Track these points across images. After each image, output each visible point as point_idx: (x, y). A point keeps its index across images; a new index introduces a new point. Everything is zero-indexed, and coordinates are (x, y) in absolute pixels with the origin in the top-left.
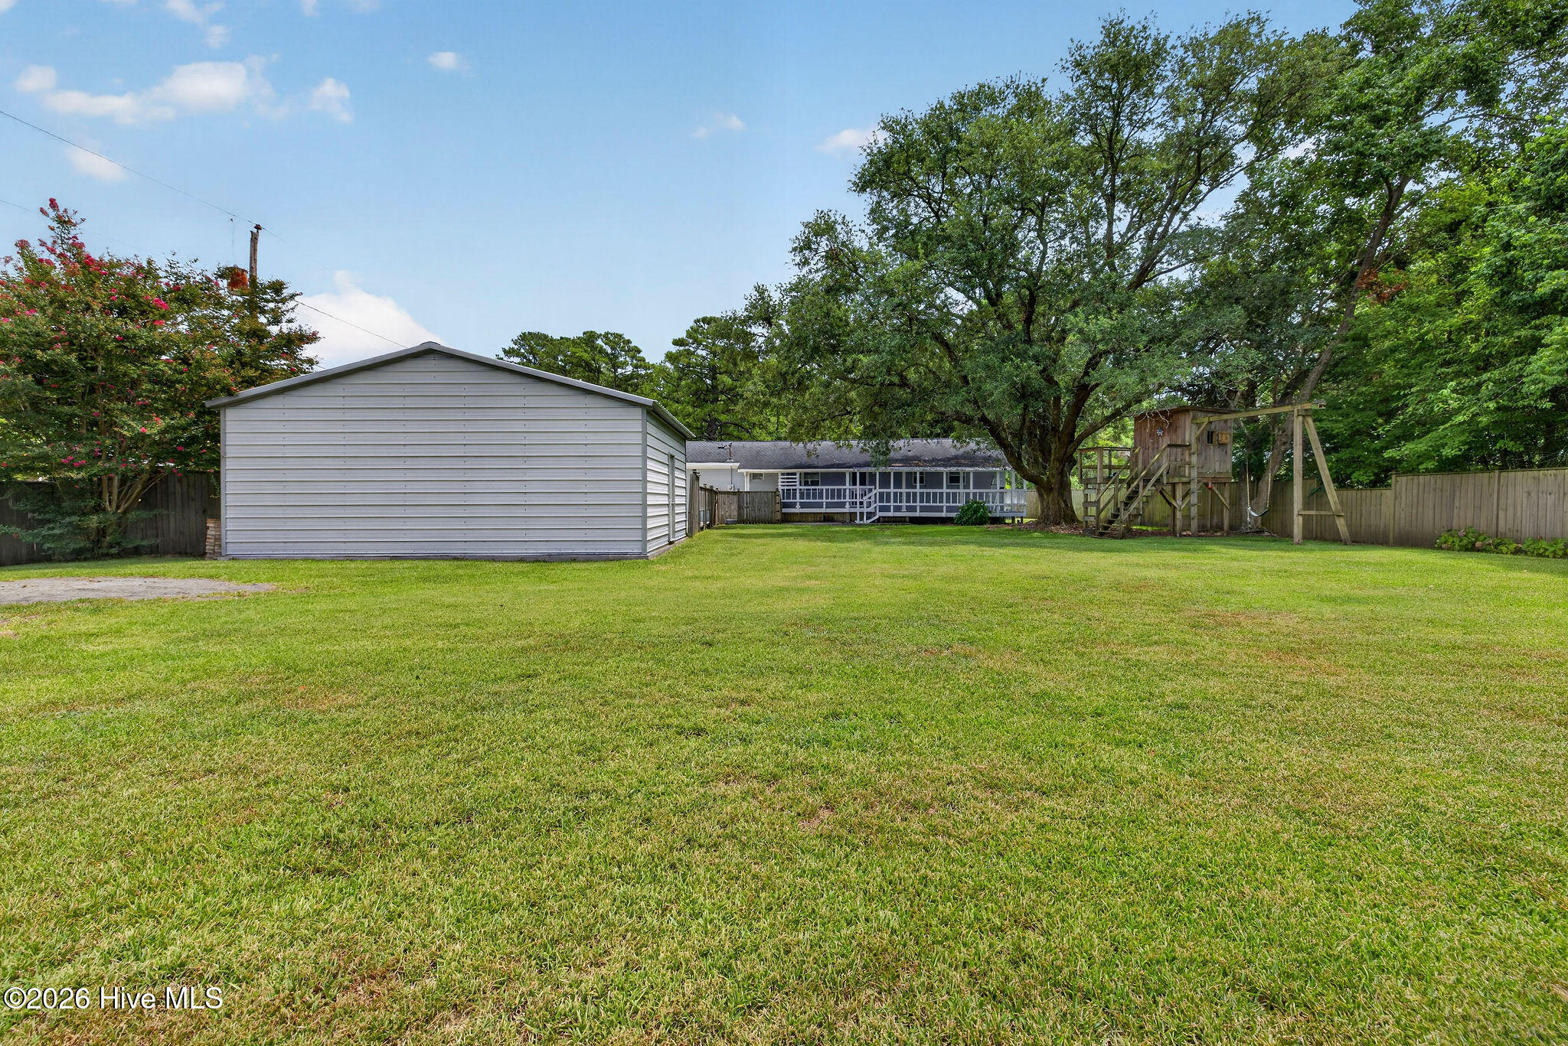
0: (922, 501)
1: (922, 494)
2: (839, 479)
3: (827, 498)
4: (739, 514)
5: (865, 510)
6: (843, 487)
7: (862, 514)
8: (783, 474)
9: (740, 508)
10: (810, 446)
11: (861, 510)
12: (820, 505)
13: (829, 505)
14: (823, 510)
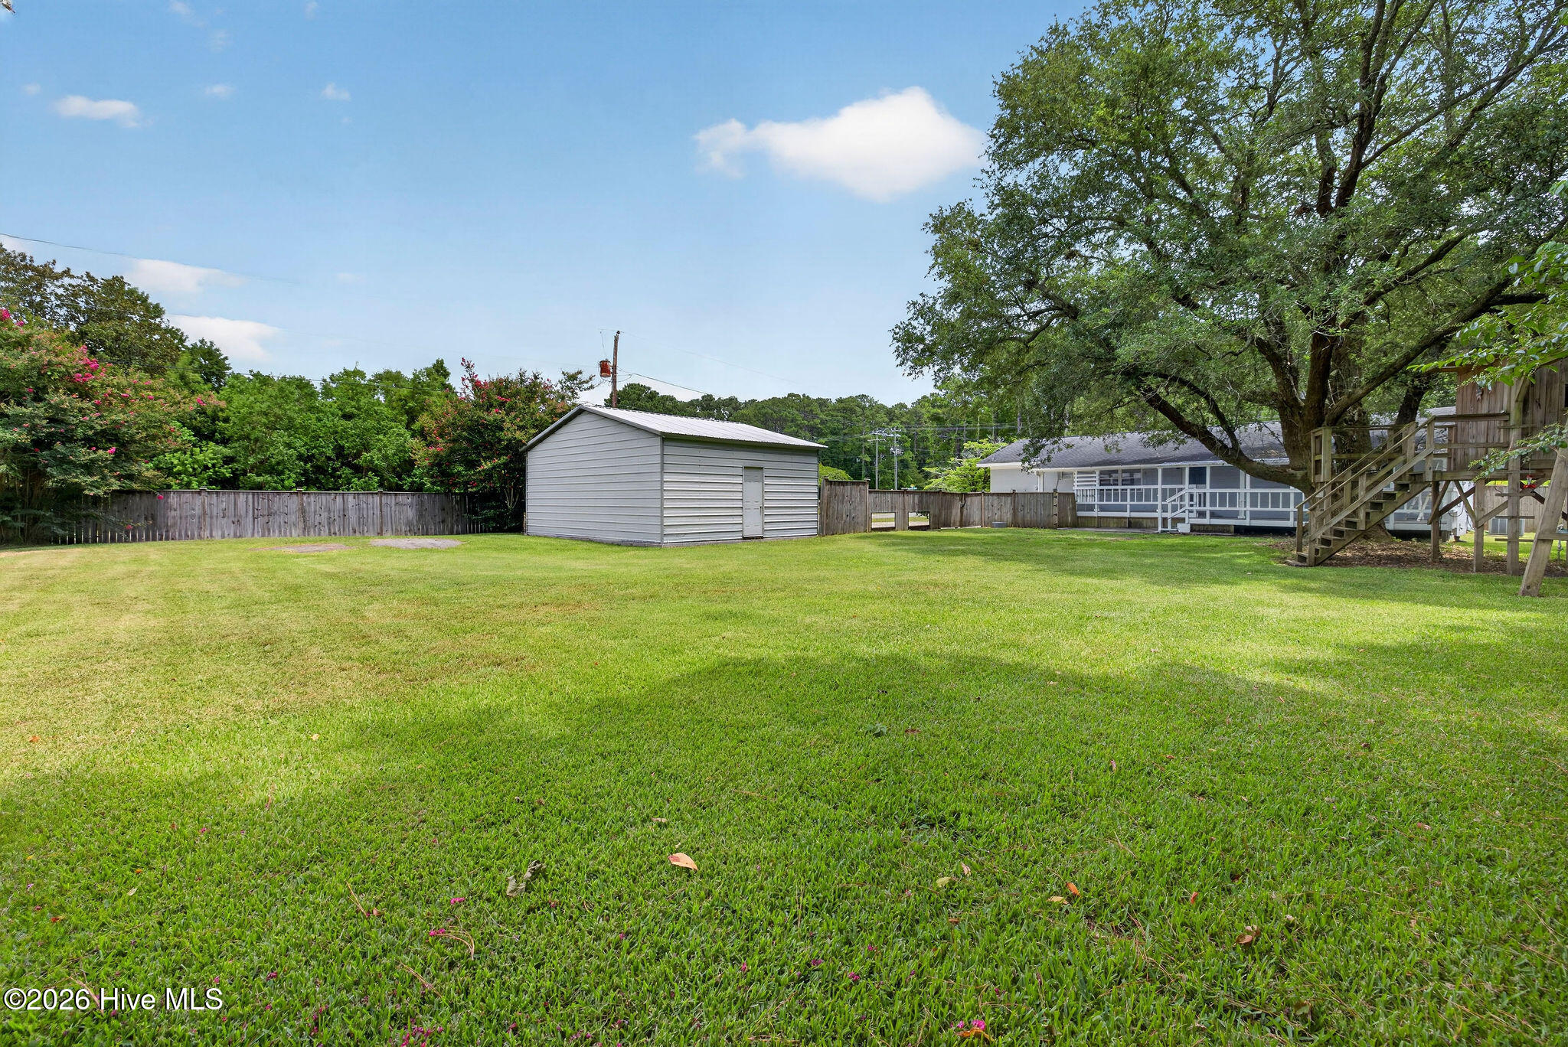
0: (1213, 504)
1: (1213, 495)
2: (1150, 476)
3: (1132, 499)
4: (1015, 514)
5: (1169, 515)
6: (1152, 487)
7: (1165, 520)
8: (1079, 473)
9: (1015, 510)
10: (1109, 440)
11: (1165, 515)
12: (1123, 509)
13: (1134, 509)
14: (1127, 514)
